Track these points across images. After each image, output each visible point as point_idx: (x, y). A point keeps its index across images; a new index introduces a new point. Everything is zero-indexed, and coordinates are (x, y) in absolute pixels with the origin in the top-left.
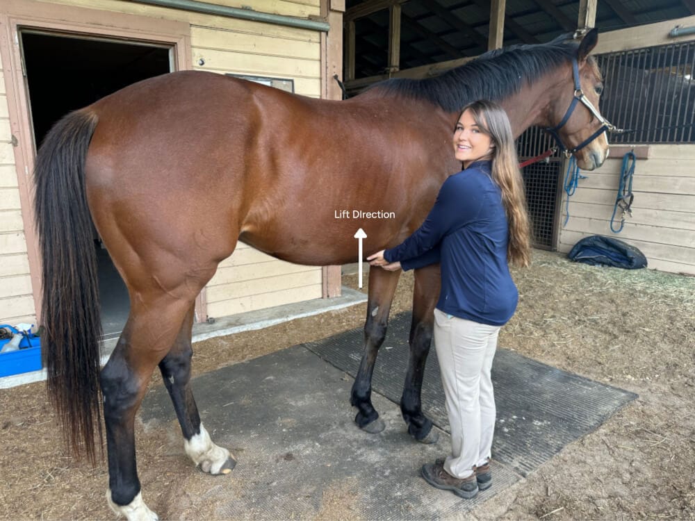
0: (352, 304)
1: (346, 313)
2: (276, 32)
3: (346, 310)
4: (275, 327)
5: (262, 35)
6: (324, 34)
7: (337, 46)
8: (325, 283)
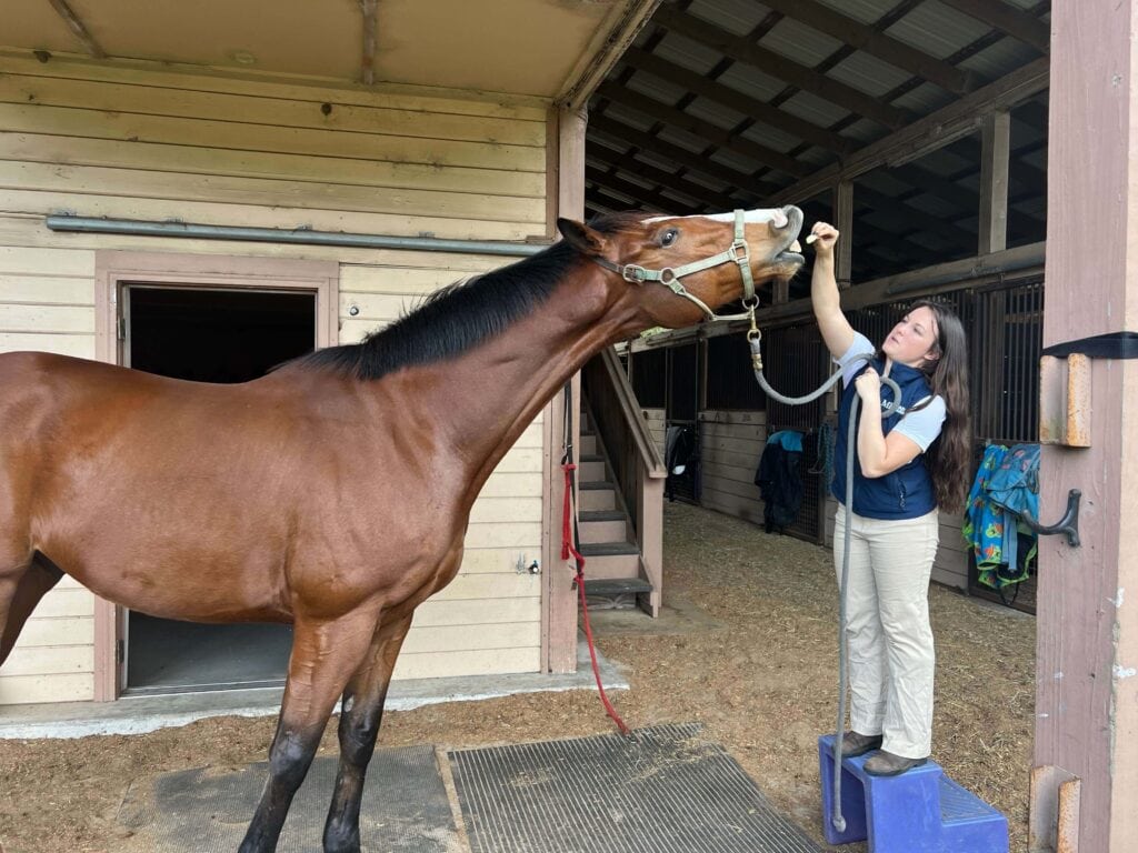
2: (471, 264)
5: (448, 270)
8: (545, 646)
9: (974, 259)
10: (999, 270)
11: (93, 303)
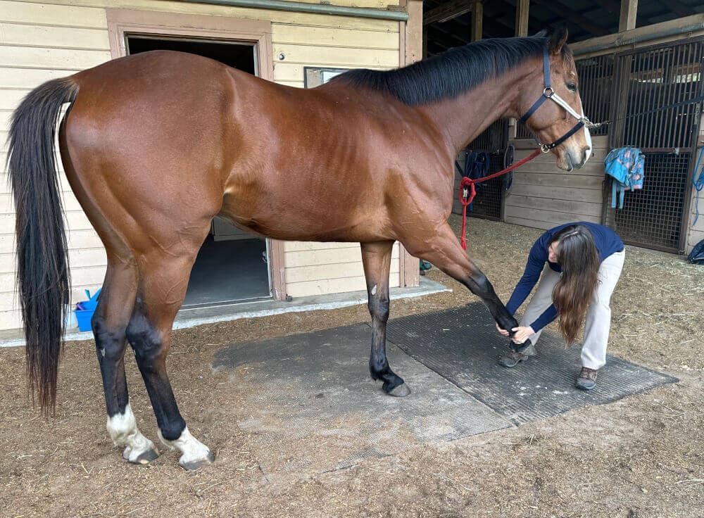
0: (427, 293)
1: (419, 301)
2: (354, 24)
3: (420, 299)
4: (347, 309)
5: (339, 28)
6: (403, 23)
7: (417, 34)
8: (402, 273)
9: (616, 35)
10: (633, 41)
11: (109, 48)
